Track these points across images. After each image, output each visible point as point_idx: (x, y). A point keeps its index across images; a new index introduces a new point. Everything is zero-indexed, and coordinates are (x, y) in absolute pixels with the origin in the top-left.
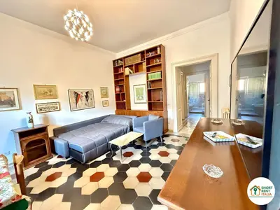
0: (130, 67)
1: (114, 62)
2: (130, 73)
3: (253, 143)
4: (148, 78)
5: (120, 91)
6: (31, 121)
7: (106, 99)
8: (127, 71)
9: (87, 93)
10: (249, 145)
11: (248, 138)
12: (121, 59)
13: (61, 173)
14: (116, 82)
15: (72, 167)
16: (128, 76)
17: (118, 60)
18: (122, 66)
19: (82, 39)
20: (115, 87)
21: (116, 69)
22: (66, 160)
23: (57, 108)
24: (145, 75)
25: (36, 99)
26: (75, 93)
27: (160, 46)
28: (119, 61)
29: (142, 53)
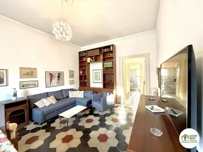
0: (91, 57)
1: (80, 53)
2: (91, 61)
3: (176, 113)
4: (103, 66)
5: (83, 74)
6: (15, 95)
7: (72, 79)
8: (89, 60)
9: (59, 74)
10: (174, 115)
11: (172, 110)
12: (85, 52)
13: (38, 137)
14: (81, 67)
15: (46, 131)
16: (89, 63)
17: (82, 52)
18: (85, 56)
19: (64, 40)
20: (80, 70)
21: (81, 58)
22: (41, 126)
23: (36, 85)
24: (102, 63)
25: (21, 78)
26: (51, 74)
27: (112, 45)
28: (84, 53)
29: (100, 49)
